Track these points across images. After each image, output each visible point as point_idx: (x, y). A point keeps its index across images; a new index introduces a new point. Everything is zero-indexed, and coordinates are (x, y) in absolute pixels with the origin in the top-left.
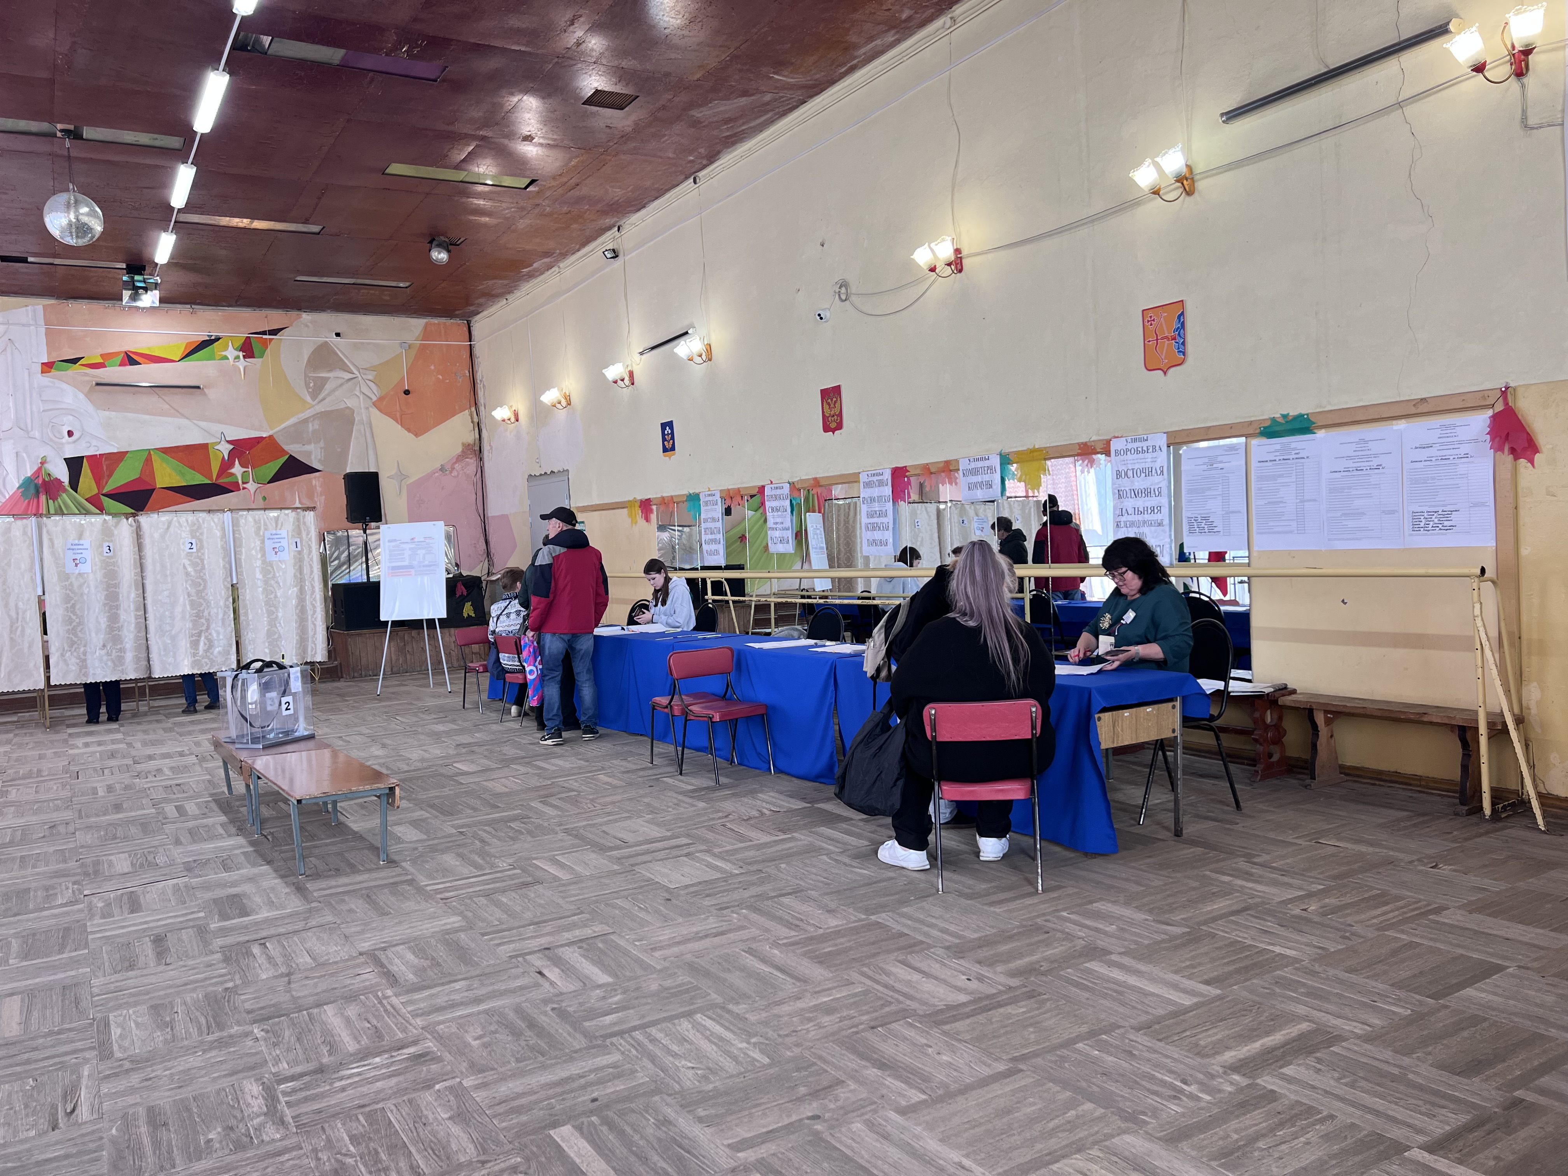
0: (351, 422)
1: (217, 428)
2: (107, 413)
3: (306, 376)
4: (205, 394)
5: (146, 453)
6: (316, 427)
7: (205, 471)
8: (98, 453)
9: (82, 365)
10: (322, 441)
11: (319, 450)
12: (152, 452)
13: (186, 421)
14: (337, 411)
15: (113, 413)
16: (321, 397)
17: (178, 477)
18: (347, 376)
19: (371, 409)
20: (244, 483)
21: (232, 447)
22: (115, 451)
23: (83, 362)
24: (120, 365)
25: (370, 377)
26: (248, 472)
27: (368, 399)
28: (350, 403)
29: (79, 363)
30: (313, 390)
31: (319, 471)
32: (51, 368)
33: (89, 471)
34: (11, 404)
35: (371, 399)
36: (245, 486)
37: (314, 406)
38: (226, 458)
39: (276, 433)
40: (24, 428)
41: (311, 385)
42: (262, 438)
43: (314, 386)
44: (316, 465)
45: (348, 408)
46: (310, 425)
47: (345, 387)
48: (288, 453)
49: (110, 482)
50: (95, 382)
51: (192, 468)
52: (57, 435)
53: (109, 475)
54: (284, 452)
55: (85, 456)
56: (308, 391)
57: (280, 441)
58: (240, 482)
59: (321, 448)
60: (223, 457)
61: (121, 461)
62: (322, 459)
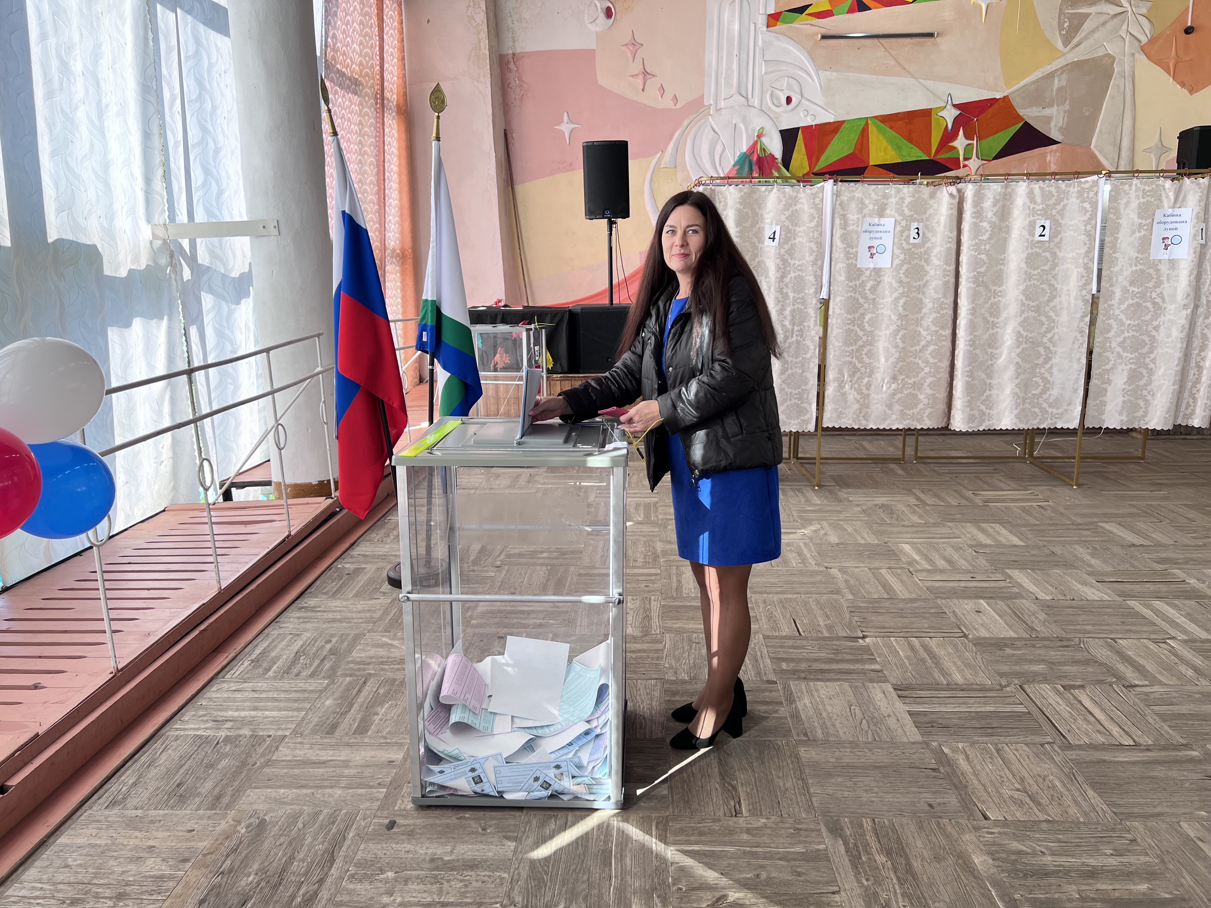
0: (1108, 74)
1: (943, 88)
2: (828, 73)
3: (1061, 12)
4: (936, 44)
5: (863, 123)
6: (1064, 83)
7: (923, 144)
8: (814, 123)
9: (808, 14)
10: (1068, 102)
11: (1062, 114)
12: (869, 122)
13: (912, 81)
14: (1093, 60)
15: (834, 74)
16: (1075, 41)
17: (893, 153)
18: (1112, 10)
19: (1137, 55)
20: (965, 159)
21: (958, 112)
22: (832, 121)
23: (809, 11)
24: (848, 12)
25: (1144, 11)
26: (973, 144)
27: (1136, 42)
28: (1111, 49)
29: (806, 12)
30: (1067, 32)
31: (1058, 143)
32: (777, 20)
33: (803, 145)
34: (735, 67)
35: (1140, 41)
36: (966, 163)
37: (1064, 54)
38: (950, 127)
39: (1013, 92)
40: (745, 95)
41: (1066, 25)
42: (994, 100)
43: (1069, 26)
44: (1054, 135)
45: (1108, 55)
46: (1056, 80)
47: (1109, 26)
48: (1023, 119)
49: (823, 158)
50: (819, 36)
51: (910, 140)
52: (775, 102)
53: (822, 150)
54: (1019, 118)
55: (798, 128)
56: (1061, 34)
57: (1016, 103)
58: (961, 158)
59: (1065, 112)
60: (947, 125)
61: (836, 133)
62: (1064, 126)
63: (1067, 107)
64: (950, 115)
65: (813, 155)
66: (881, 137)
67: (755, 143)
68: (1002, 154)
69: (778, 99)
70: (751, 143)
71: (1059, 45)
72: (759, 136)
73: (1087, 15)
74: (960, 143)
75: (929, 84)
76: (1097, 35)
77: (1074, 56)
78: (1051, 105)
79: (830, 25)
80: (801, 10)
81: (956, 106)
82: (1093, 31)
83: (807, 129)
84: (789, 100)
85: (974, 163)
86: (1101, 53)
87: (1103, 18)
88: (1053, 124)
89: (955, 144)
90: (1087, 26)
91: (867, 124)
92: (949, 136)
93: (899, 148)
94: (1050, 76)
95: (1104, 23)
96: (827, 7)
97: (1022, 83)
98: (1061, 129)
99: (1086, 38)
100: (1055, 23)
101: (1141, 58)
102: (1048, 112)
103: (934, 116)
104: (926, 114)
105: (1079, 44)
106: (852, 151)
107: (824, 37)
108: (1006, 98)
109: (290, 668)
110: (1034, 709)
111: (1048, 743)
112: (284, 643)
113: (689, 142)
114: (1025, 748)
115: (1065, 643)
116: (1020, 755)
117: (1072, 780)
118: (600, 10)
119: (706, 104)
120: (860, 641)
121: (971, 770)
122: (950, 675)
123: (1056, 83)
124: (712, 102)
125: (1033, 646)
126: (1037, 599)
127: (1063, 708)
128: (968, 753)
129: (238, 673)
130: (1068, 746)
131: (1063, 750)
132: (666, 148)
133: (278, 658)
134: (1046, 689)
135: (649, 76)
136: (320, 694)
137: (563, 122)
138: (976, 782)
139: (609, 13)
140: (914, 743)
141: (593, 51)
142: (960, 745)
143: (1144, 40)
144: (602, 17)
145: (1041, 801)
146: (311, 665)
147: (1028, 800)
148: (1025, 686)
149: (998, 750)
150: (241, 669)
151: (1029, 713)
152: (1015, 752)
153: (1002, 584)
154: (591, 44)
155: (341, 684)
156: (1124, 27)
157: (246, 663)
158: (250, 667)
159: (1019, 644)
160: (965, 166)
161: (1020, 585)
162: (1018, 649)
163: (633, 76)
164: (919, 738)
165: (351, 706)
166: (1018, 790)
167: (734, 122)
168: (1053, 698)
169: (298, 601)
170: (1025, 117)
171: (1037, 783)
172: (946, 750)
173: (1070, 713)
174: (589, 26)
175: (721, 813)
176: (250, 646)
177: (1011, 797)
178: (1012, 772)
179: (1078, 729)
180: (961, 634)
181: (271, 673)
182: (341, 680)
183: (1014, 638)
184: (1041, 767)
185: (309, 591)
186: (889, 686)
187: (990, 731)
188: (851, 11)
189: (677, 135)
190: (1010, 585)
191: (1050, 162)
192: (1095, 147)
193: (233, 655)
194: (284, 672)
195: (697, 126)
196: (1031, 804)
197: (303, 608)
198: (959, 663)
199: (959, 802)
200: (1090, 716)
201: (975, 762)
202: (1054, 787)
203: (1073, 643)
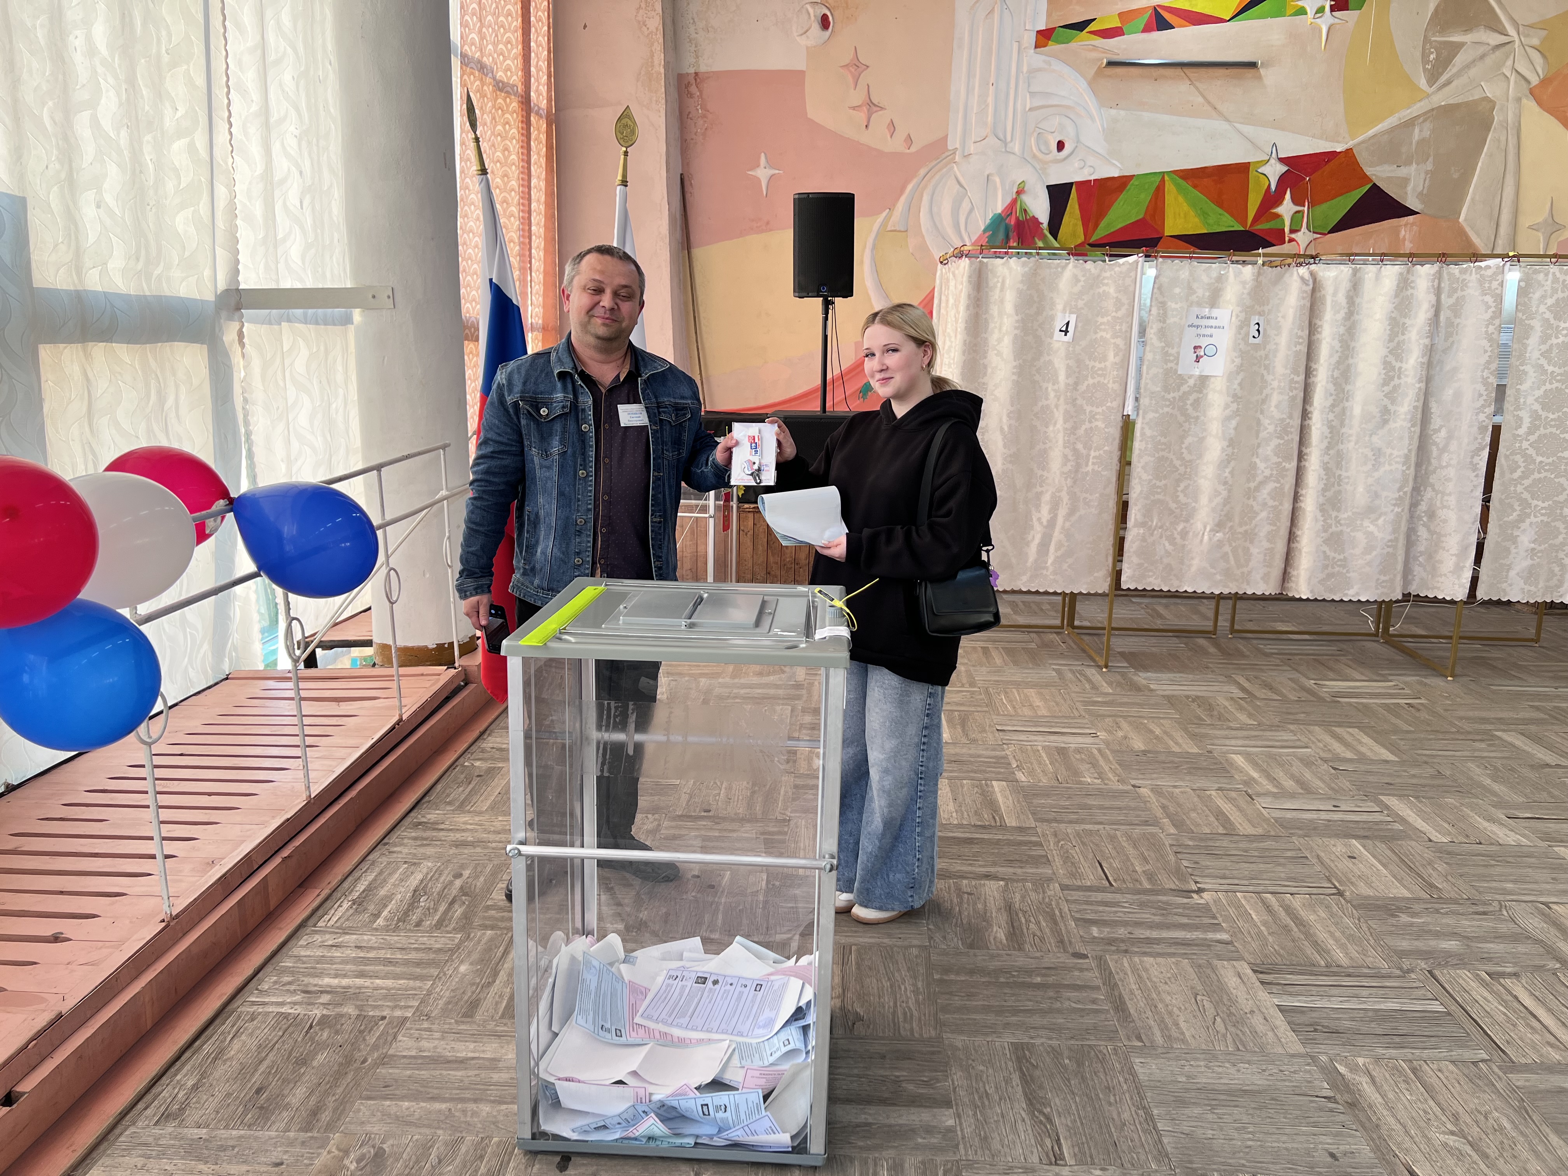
0: (1486, 125)
1: (1266, 136)
2: (1113, 112)
3: (1426, 39)
4: (1260, 78)
5: (1158, 179)
6: (1427, 133)
7: (1238, 210)
8: (1092, 178)
9: (1090, 32)
10: (1431, 159)
11: (1423, 176)
12: (1166, 178)
13: (1225, 126)
14: (1467, 104)
15: (1122, 113)
16: (1443, 78)
17: (1197, 220)
18: (1495, 39)
19: (1524, 101)
20: (1292, 231)
21: (1284, 168)
22: (1116, 175)
23: (1092, 27)
24: (1144, 31)
25: (1535, 41)
26: (1303, 212)
27: (1523, 82)
28: (1490, 90)
29: (1087, 29)
30: (1433, 66)
31: (1416, 213)
32: (1049, 38)
33: (1077, 206)
34: (990, 100)
35: (1528, 82)
36: (1293, 236)
37: (1428, 96)
38: (1273, 187)
39: (1359, 144)
40: (1002, 137)
41: (1432, 57)
42: (1334, 154)
43: (1436, 59)
44: (1411, 202)
45: (1486, 98)
46: (1417, 131)
47: (1490, 60)
48: (1371, 181)
49: (1103, 224)
50: (1105, 61)
51: (1220, 205)
52: (1043, 148)
53: (1102, 213)
54: (1365, 178)
55: (1072, 184)
56: (1425, 69)
57: (1363, 159)
58: (1287, 230)
59: (1427, 173)
60: (1269, 185)
61: (1121, 191)
62: (1425, 192)
63: (1429, 166)
64: (1274, 171)
65: (1090, 220)
66: (1181, 199)
67: (1014, 202)
68: (1339, 227)
69: (1046, 144)
70: (1008, 201)
71: (1423, 83)
72: (1019, 193)
73: (1460, 45)
74: (1286, 208)
75: (1247, 129)
76: (1473, 72)
77: (1441, 99)
78: (1408, 163)
79: (1118, 47)
80: (1081, 26)
81: (1282, 160)
82: (1468, 67)
83: (1083, 185)
84: (1061, 146)
85: (1303, 237)
86: (1477, 95)
87: (1481, 50)
88: (1409, 188)
89: (1279, 210)
90: (1460, 59)
91: (1163, 181)
92: (1272, 200)
93: (1204, 214)
94: (1410, 124)
95: (1482, 57)
96: (1116, 23)
97: (1371, 132)
98: (1420, 196)
99: (1458, 75)
100: (1418, 54)
101: (1530, 104)
102: (1403, 172)
103: (1252, 173)
104: (1242, 169)
105: (1448, 83)
106: (1141, 216)
107: (1111, 64)
108: (1349, 152)
109: (406, 913)
110: (1454, 1008)
111: (1483, 1061)
112: (396, 876)
113: (926, 198)
114: (1452, 1067)
115: (1481, 909)
116: (1447, 1078)
117: (1525, 1119)
118: (813, 18)
119: (950, 148)
120: (1195, 896)
121: (1380, 1100)
122: (1328, 952)
123: (1416, 135)
124: (958, 146)
125: (1437, 911)
126: (1430, 840)
127: (1494, 1005)
128: (1374, 1073)
129: (335, 919)
130: (1512, 1067)
131: (1505, 1073)
132: (894, 205)
133: (389, 898)
134: (1464, 976)
135: (875, 109)
136: (452, 955)
137: (758, 166)
138: (1391, 1120)
139: (825, 23)
140: (1293, 1056)
141: (802, 73)
142: (1361, 1061)
143: (1535, 81)
144: (816, 27)
145: (1488, 1151)
146: (436, 910)
147: (1468, 1149)
148: (1437, 973)
149: (1414, 1071)
150: (339, 913)
151: (1449, 1014)
152: (1439, 1074)
153: (1378, 817)
154: (800, 64)
155: (479, 941)
156: (1509, 63)
157: (346, 905)
158: (351, 911)
159: (1417, 907)
160: (1291, 240)
161: (1403, 820)
162: (1414, 915)
163: (854, 108)
164: (1300, 1049)
165: (495, 974)
166: (1452, 1133)
167: (987, 173)
168: (1479, 992)
169: (412, 814)
170: (1374, 178)
171: (1477, 1122)
172: (1342, 1069)
173: (1505, 1014)
174: (798, 39)
175: (1036, 1159)
176: (350, 879)
177: (1445, 1145)
178: (1438, 1104)
179: (1521, 1039)
180: (1334, 891)
181: (380, 921)
182: (479, 934)
183: (1408, 899)
184: (1478, 1098)
185: (427, 799)
186: (1246, 965)
187: (1397, 1039)
188: (1147, 29)
189: (910, 187)
190: (1389, 819)
191: (1404, 239)
192: (1465, 220)
193: (326, 892)
194: (399, 920)
195: (937, 177)
196: (1476, 1157)
197: (420, 824)
198: (1338, 934)
199: (1372, 1150)
200: (1533, 1020)
201: (1386, 1087)
202: (1502, 1129)
203: (1491, 909)
